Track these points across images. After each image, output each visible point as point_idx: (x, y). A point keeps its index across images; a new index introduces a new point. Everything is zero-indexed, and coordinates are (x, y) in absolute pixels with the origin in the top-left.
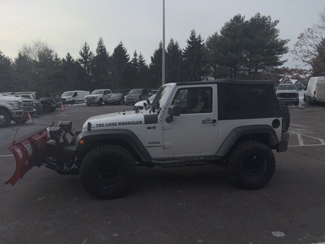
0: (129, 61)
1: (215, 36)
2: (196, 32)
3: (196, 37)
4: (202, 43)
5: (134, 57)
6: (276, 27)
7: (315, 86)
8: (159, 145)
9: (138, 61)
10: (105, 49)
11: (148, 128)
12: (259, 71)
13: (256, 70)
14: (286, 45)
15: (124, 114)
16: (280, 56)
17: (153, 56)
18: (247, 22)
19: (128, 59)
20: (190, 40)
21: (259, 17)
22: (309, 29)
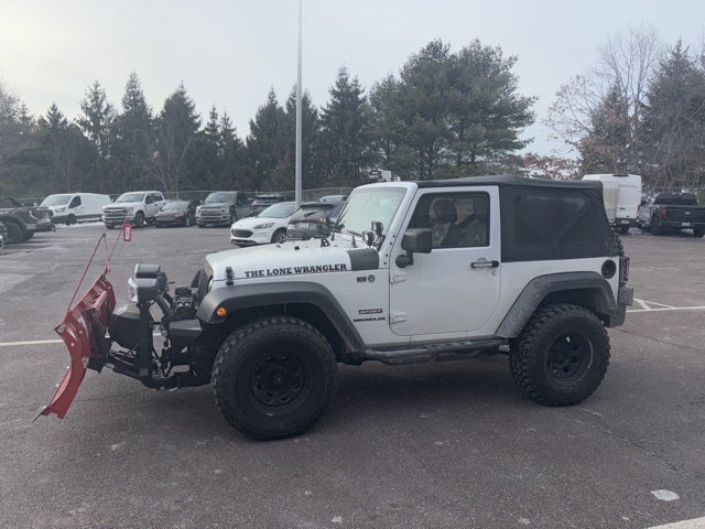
0: (200, 129)
1: (389, 83)
2: (348, 71)
3: (350, 82)
4: (361, 96)
5: (210, 121)
6: (511, 71)
8: (380, 315)
9: (219, 130)
10: (142, 100)
11: (359, 280)
12: (479, 158)
13: (473, 158)
14: (530, 109)
15: (297, 248)
16: (519, 129)
17: (255, 121)
18: (453, 56)
19: (198, 125)
20: (337, 89)
21: (479, 48)
22: (578, 77)
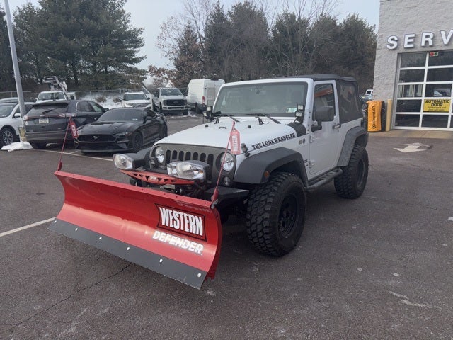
1: (29, 9)
4: (5, 18)
6: (124, 9)
7: (203, 90)
8: (307, 164)
11: (300, 141)
12: (111, 69)
13: (106, 68)
14: (140, 36)
15: (250, 127)
22: (172, 18)
